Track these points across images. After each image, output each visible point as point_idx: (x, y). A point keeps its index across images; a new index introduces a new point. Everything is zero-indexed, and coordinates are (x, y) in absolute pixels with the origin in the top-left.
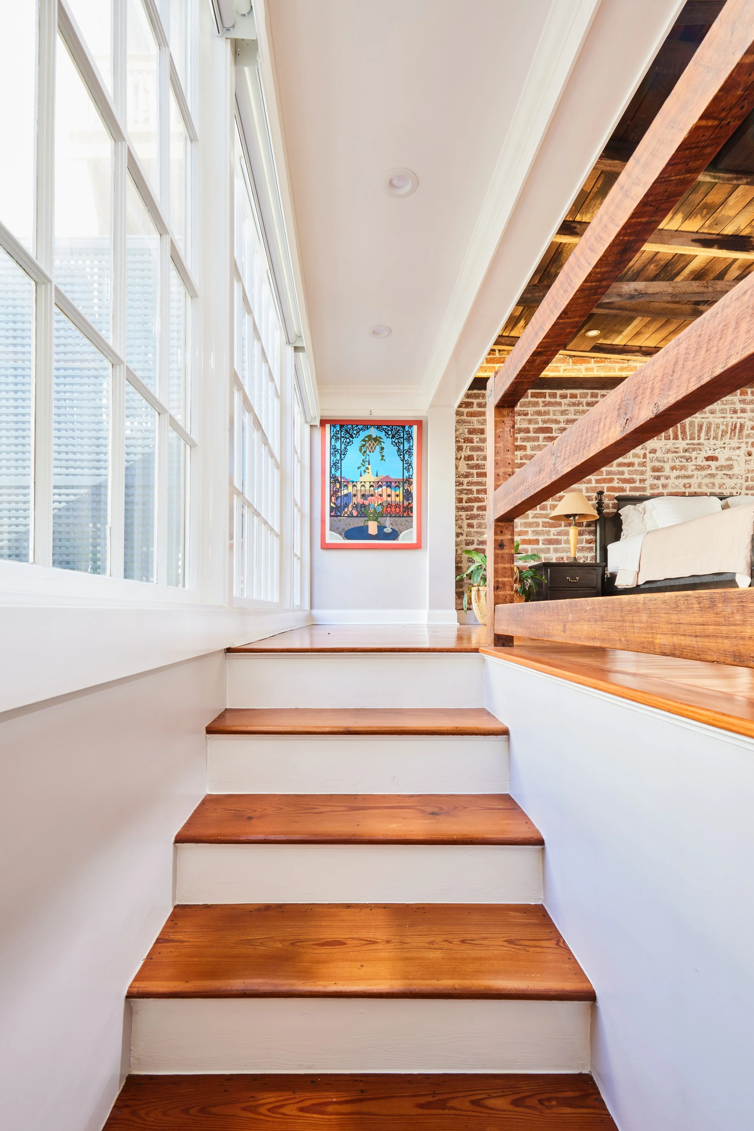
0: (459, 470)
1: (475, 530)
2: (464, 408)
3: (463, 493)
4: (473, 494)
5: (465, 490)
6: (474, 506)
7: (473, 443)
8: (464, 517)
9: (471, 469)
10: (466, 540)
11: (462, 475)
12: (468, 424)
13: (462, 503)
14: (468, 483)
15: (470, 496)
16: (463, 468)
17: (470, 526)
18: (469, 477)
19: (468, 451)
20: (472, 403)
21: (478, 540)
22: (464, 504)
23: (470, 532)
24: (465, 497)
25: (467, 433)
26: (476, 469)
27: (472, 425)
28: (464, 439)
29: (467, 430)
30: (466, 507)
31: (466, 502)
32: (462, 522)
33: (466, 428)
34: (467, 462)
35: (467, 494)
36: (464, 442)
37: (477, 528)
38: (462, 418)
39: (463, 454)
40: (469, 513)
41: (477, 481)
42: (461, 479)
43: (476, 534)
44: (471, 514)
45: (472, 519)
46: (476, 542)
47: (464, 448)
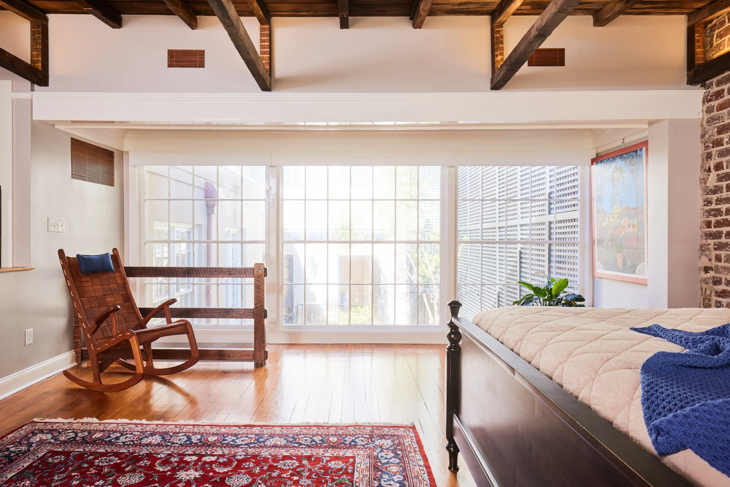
0: (708, 185)
1: (722, 264)
2: (714, 100)
3: (711, 215)
4: (721, 216)
5: (712, 210)
6: (722, 232)
7: (722, 145)
8: (711, 247)
9: (720, 181)
10: (714, 277)
11: (711, 190)
12: (718, 121)
13: (711, 227)
14: (717, 200)
15: (719, 218)
16: (712, 181)
17: (718, 259)
18: (717, 193)
19: (716, 158)
20: (723, 91)
21: (726, 279)
22: (713, 230)
23: (717, 266)
24: (713, 219)
25: (716, 134)
26: (726, 181)
27: (721, 120)
28: (713, 143)
29: (716, 130)
30: (714, 233)
31: (715, 227)
32: (710, 254)
33: (715, 128)
34: (717, 172)
35: (715, 216)
36: (713, 147)
37: (725, 262)
38: (712, 114)
39: (712, 163)
40: (717, 241)
41: (726, 196)
42: (709, 196)
43: (723, 270)
44: (719, 243)
45: (720, 250)
46: (723, 281)
47: (714, 153)
